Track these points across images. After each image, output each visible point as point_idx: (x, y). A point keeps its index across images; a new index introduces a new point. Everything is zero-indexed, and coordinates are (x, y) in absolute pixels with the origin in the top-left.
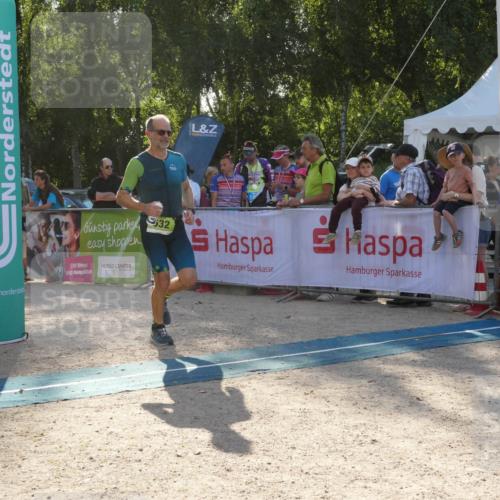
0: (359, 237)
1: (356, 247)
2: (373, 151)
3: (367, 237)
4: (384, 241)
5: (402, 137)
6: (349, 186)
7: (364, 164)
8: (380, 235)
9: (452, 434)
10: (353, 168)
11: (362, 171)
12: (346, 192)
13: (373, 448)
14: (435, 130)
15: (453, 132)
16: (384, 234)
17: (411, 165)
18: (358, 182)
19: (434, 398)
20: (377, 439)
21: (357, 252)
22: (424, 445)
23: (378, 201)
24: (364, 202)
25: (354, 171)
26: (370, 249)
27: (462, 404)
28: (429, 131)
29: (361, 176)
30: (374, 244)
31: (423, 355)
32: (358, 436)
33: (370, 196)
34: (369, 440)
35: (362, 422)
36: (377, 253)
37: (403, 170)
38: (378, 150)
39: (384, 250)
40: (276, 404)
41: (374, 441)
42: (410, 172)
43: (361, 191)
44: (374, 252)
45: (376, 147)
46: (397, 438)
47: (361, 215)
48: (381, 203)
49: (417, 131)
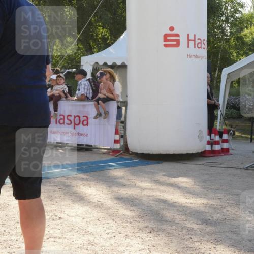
0: (56, 115)
1: (55, 120)
2: (65, 72)
3: (61, 115)
4: (69, 118)
5: (80, 66)
6: (52, 89)
7: (59, 78)
8: (67, 115)
9: (100, 214)
10: (54, 80)
11: (58, 82)
12: (50, 93)
13: (59, 221)
14: (97, 63)
15: (105, 64)
16: (69, 114)
17: (83, 80)
18: (56, 87)
19: (91, 196)
20: (62, 217)
21: (55, 123)
22: (85, 220)
23: (66, 97)
24: (59, 98)
25: (55, 82)
26: (62, 121)
27: (105, 199)
28: (93, 63)
29: (58, 84)
30: (64, 119)
31: (87, 175)
32: (52, 216)
33: (62, 94)
34: (57, 218)
35: (54, 209)
36: (65, 124)
37: (79, 82)
38: (68, 72)
39: (69, 122)
40: (10, 200)
41: (60, 218)
42: (83, 83)
43: (58, 92)
44: (64, 123)
45: (67, 70)
46: (72, 216)
47: (57, 104)
48: (68, 98)
49: (88, 63)
